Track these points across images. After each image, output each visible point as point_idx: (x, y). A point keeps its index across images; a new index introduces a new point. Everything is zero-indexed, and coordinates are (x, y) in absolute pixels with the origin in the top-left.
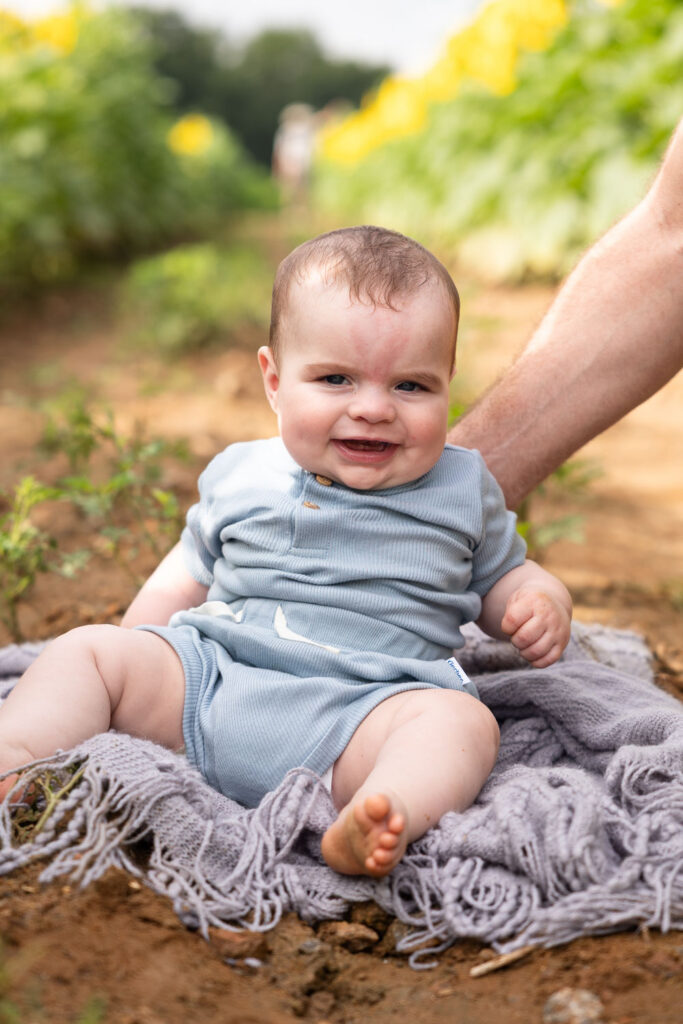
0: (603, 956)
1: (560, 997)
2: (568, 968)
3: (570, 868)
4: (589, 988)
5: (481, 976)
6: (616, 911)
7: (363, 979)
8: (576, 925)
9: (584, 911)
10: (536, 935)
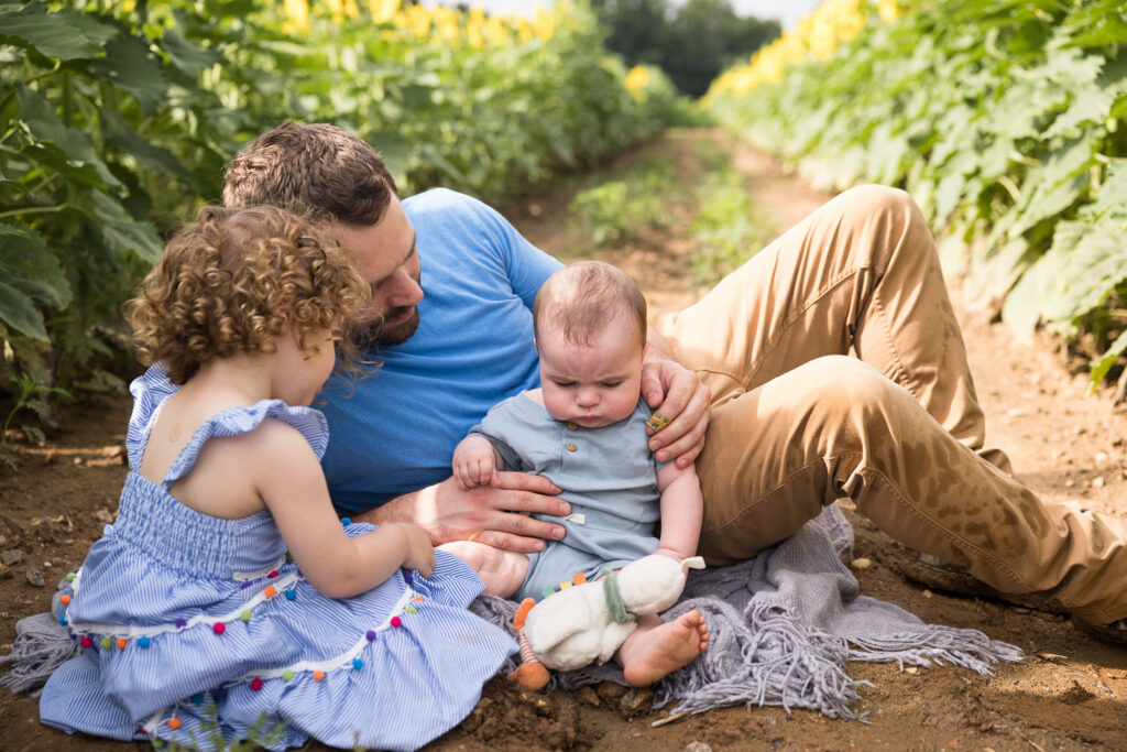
0: (721, 721)
1: (692, 746)
2: (701, 728)
3: (711, 667)
4: (709, 741)
5: (657, 727)
6: (734, 694)
7: (594, 724)
8: (711, 702)
9: (716, 694)
10: (689, 706)
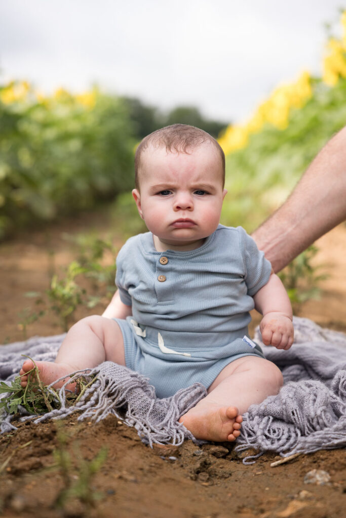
0: (331, 457)
1: (311, 473)
2: (315, 462)
3: (315, 420)
4: (324, 469)
5: (275, 467)
6: (336, 439)
7: (221, 468)
8: (319, 444)
9: (322, 438)
10: (301, 448)
